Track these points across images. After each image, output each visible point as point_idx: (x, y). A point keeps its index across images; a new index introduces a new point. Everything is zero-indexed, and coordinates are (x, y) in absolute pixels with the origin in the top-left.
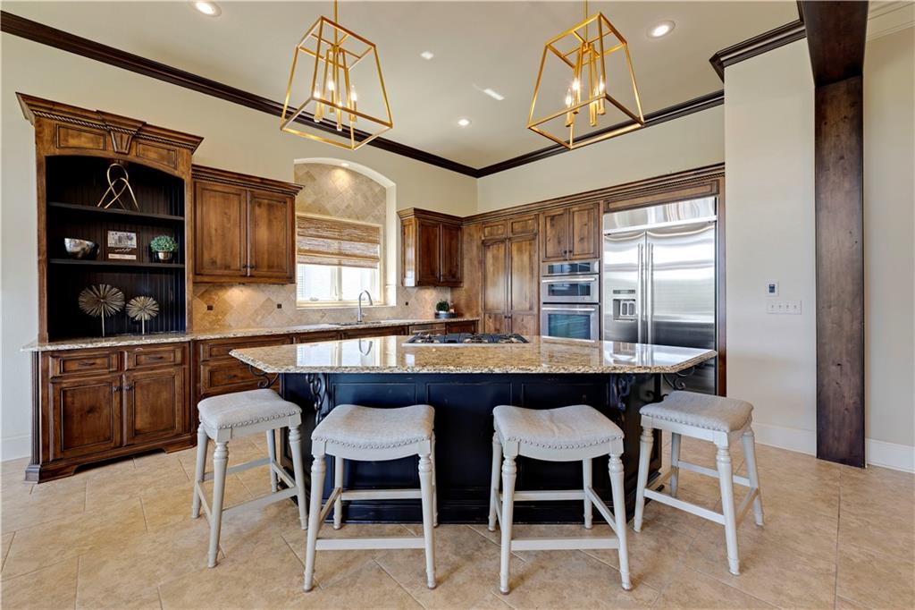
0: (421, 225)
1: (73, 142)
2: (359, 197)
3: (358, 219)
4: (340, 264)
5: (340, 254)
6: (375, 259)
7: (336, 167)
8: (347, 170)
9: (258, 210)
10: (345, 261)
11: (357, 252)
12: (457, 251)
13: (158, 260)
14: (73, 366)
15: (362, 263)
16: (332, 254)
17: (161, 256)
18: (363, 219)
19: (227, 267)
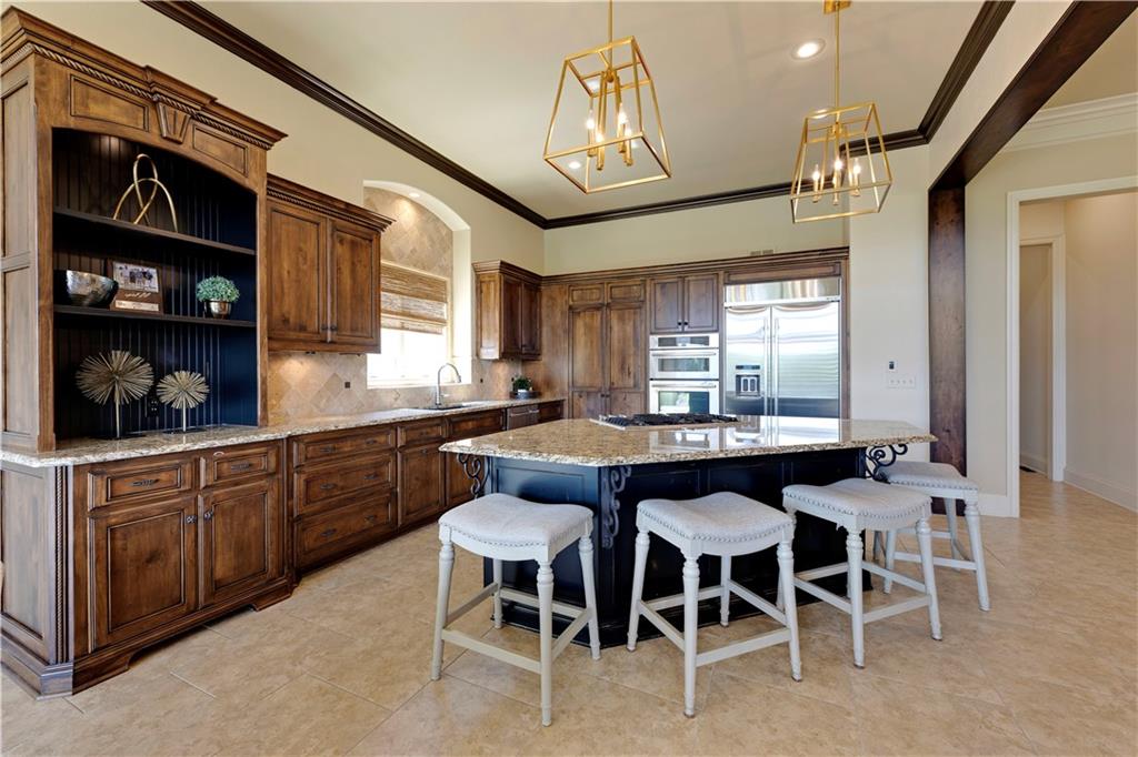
0: (506, 283)
1: (96, 109)
2: (425, 239)
3: (424, 269)
4: (403, 328)
5: (403, 314)
6: (442, 322)
7: (401, 197)
8: (412, 202)
9: (339, 249)
10: (409, 323)
11: (422, 312)
12: (536, 316)
13: (209, 313)
14: (126, 487)
15: (427, 327)
16: (397, 314)
17: (214, 307)
18: (429, 269)
19: (303, 328)
